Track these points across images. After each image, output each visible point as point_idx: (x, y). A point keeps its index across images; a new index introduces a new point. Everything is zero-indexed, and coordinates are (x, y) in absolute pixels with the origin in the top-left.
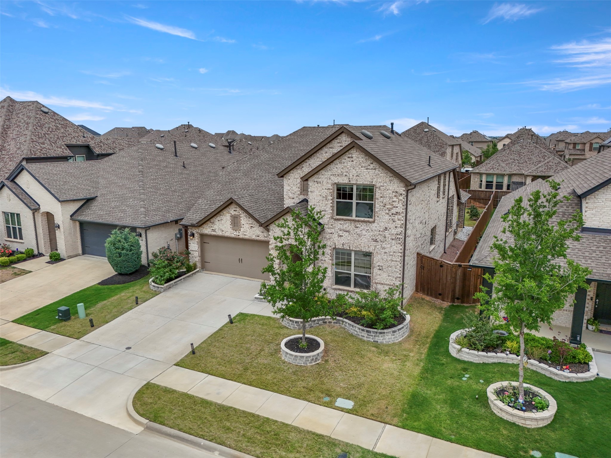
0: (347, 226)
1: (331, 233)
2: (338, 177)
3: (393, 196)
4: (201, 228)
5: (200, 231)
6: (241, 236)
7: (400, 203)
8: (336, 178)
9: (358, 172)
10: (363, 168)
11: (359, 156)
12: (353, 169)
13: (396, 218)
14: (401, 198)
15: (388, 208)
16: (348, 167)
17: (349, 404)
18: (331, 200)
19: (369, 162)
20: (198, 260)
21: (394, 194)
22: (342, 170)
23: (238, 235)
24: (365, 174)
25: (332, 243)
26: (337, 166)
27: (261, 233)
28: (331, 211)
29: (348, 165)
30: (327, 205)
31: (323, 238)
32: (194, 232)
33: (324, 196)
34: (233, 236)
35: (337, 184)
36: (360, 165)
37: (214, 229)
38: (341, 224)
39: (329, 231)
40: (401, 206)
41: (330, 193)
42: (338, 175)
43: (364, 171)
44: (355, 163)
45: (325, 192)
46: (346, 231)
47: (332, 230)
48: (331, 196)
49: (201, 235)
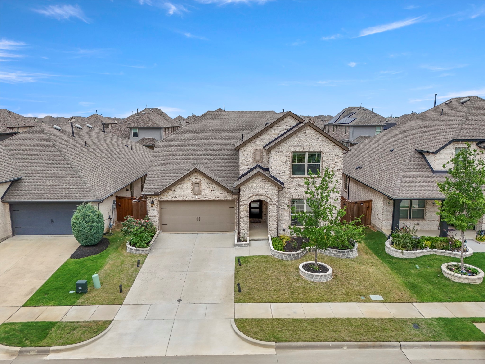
0: (301, 182)
1: (289, 188)
2: (295, 148)
3: (335, 158)
4: (160, 196)
5: (160, 199)
6: (202, 199)
7: (340, 163)
8: (294, 148)
9: (310, 143)
10: (314, 141)
11: (311, 132)
12: (307, 141)
13: (337, 173)
14: (341, 159)
15: (331, 167)
16: (302, 140)
17: (379, 298)
18: (290, 164)
19: (318, 136)
20: (157, 224)
21: (336, 157)
22: (298, 142)
23: (199, 198)
24: (315, 145)
25: (290, 196)
26: (294, 140)
27: (220, 195)
28: (290, 172)
29: (303, 138)
30: (286, 168)
31: (283, 193)
32: (154, 200)
33: (284, 161)
34: (194, 199)
35: (293, 152)
36: (311, 138)
37: (175, 195)
38: (297, 181)
39: (288, 187)
40: (341, 165)
41: (289, 159)
42: (295, 146)
43: (315, 142)
44: (308, 137)
45: (285, 159)
46: (301, 186)
47: (290, 186)
48: (290, 161)
49: (161, 202)
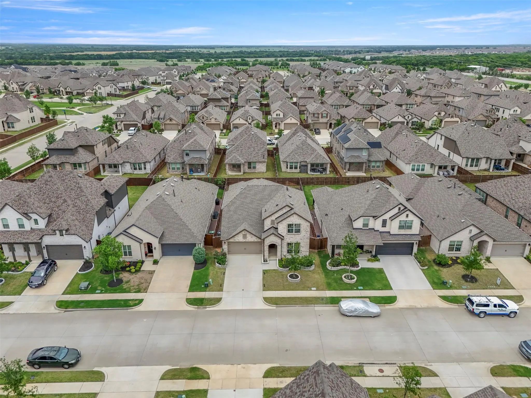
4: (229, 240)
11: (296, 216)
12: (294, 219)
13: (308, 232)
14: (309, 227)
15: (305, 230)
17: (315, 289)
18: (287, 228)
19: (299, 217)
20: (227, 251)
23: (246, 241)
24: (298, 221)
25: (287, 242)
27: (255, 239)
28: (286, 232)
31: (283, 240)
32: (225, 242)
34: (243, 241)
35: (288, 224)
37: (235, 240)
38: (290, 235)
42: (289, 221)
45: (284, 226)
47: (287, 237)
49: (228, 242)
